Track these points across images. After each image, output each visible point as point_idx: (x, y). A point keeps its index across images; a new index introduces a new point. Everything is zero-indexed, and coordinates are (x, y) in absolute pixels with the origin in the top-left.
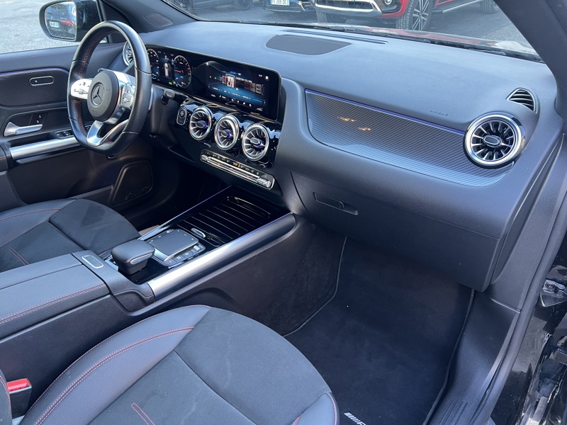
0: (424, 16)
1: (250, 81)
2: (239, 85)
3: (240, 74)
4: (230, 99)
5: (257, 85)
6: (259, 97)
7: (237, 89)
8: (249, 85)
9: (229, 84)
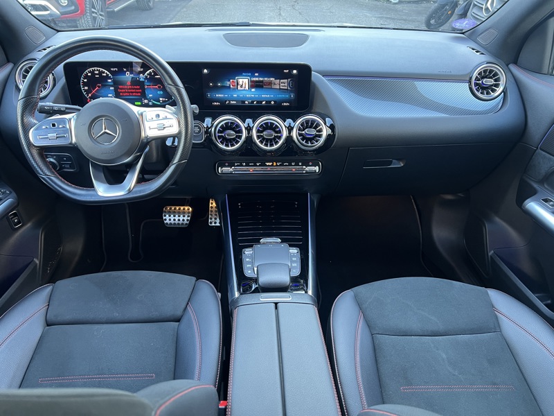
0: (101, 15)
1: (272, 79)
2: (256, 85)
3: (257, 74)
4: (244, 102)
5: (281, 81)
6: (285, 92)
7: (253, 90)
8: (270, 83)
9: (241, 86)
